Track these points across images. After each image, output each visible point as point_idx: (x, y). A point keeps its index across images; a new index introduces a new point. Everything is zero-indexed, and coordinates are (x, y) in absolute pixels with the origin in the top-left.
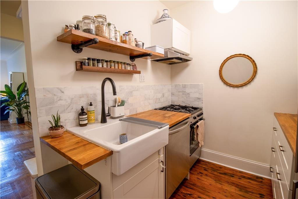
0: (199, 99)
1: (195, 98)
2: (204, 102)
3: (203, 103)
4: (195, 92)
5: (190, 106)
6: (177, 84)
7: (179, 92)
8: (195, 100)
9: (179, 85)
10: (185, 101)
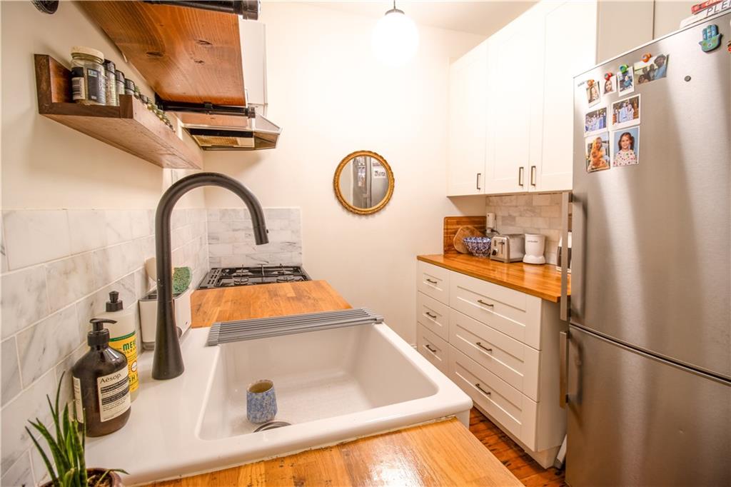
0: (292, 244)
1: (282, 243)
2: (303, 251)
3: (301, 253)
4: (281, 229)
5: (269, 266)
6: (228, 208)
7: (234, 230)
8: (282, 249)
9: (234, 210)
10: (255, 254)
